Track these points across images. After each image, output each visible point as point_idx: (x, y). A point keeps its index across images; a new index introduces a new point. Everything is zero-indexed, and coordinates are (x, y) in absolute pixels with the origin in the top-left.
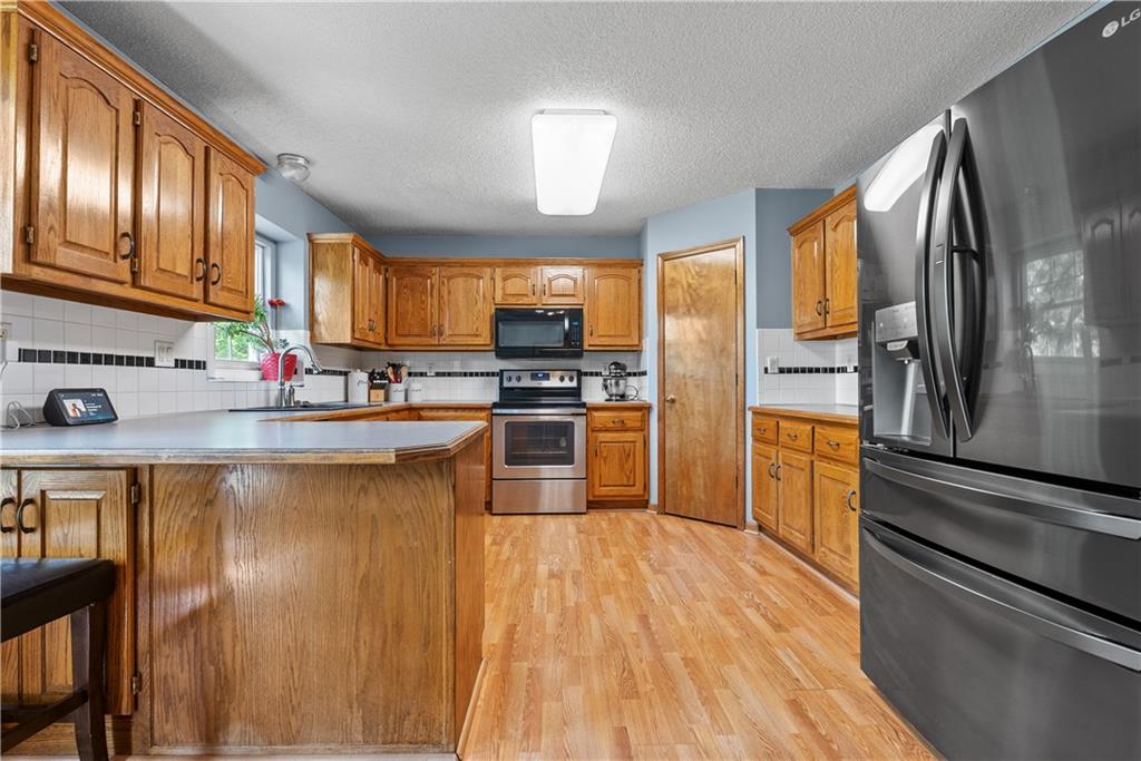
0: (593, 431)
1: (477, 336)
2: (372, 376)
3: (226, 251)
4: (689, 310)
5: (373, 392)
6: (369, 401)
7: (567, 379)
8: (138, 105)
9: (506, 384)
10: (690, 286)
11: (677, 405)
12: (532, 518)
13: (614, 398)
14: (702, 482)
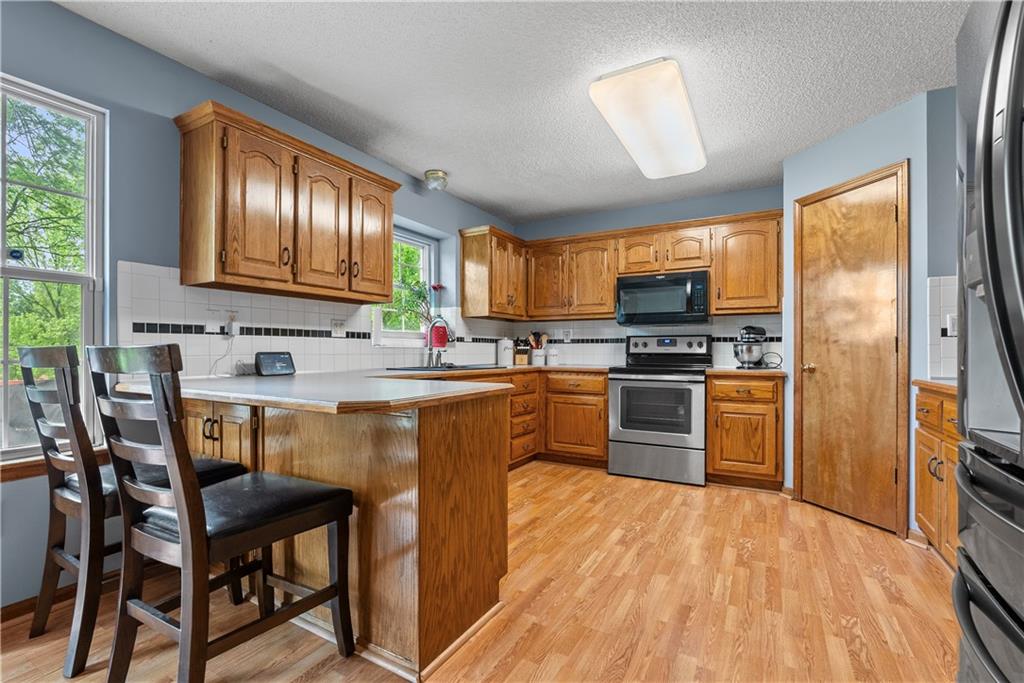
0: (714, 400)
1: (601, 305)
2: (516, 343)
3: (365, 252)
4: (833, 261)
5: (517, 356)
6: (514, 364)
7: (695, 345)
8: (296, 159)
9: (633, 350)
10: (834, 232)
11: (818, 375)
12: (645, 482)
13: (746, 365)
14: (848, 470)
